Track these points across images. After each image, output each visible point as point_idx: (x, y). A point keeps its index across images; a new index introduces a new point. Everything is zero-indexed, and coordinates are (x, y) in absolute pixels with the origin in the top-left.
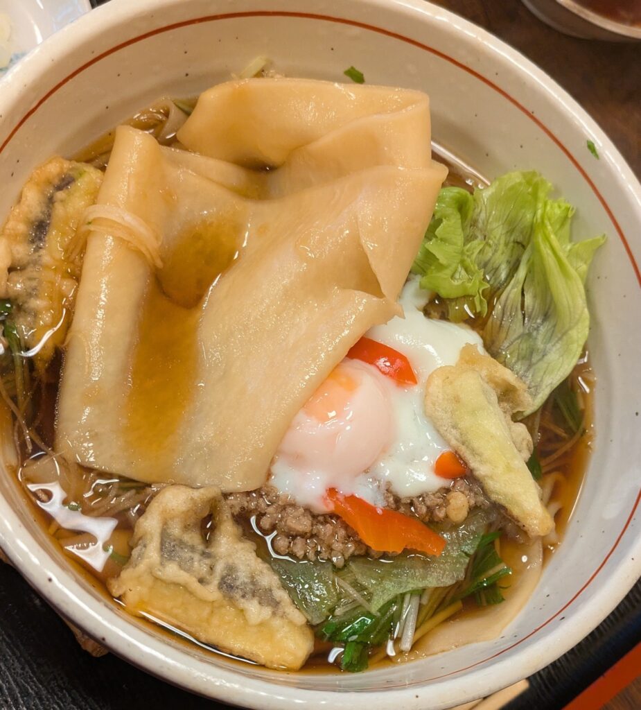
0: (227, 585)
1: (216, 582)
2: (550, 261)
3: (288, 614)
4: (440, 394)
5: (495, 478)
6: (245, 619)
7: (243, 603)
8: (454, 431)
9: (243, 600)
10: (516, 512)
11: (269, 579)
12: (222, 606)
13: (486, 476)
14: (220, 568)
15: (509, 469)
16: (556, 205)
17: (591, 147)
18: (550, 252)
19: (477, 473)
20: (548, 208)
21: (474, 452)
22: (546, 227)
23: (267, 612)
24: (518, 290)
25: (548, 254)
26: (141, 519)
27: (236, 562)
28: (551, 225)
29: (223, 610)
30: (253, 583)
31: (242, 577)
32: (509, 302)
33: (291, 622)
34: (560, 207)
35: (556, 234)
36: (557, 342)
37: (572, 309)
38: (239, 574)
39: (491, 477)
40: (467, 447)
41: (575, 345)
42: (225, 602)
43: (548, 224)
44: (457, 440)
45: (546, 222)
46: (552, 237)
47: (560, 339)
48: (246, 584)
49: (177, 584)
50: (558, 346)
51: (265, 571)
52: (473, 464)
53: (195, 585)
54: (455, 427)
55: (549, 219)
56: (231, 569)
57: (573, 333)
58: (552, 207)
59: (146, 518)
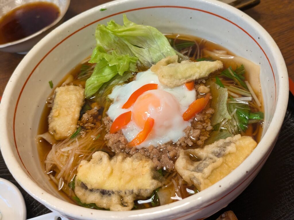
0: (219, 155)
1: (216, 158)
2: (127, 33)
3: (236, 139)
4: (168, 80)
5: (201, 73)
6: (233, 153)
7: (227, 151)
8: (182, 80)
9: (226, 151)
10: (213, 70)
11: (221, 142)
12: (225, 160)
13: (199, 75)
14: (211, 156)
15: (199, 68)
16: (109, 25)
17: (102, 10)
18: (124, 33)
19: (198, 78)
20: (109, 28)
21: (190, 77)
22: (115, 31)
23: (233, 145)
24: (133, 47)
25: (125, 33)
26: (183, 177)
27: (211, 151)
28: (115, 29)
29: (227, 160)
30: (220, 147)
31: (217, 150)
32: (136, 51)
33: (239, 140)
34: (110, 24)
35: (119, 29)
36: (155, 39)
37: (146, 31)
38: (215, 151)
39: (200, 74)
40: (188, 78)
41: (158, 34)
42: (225, 158)
43: (115, 30)
44: (185, 80)
45: (114, 30)
46: (119, 30)
47: (154, 38)
48: (220, 149)
49: (212, 171)
50: (156, 39)
51: (217, 143)
52: (194, 78)
53: (215, 165)
54: (180, 80)
55: (113, 29)
56: (213, 153)
57: (154, 33)
58: (109, 27)
59: (184, 175)
